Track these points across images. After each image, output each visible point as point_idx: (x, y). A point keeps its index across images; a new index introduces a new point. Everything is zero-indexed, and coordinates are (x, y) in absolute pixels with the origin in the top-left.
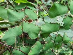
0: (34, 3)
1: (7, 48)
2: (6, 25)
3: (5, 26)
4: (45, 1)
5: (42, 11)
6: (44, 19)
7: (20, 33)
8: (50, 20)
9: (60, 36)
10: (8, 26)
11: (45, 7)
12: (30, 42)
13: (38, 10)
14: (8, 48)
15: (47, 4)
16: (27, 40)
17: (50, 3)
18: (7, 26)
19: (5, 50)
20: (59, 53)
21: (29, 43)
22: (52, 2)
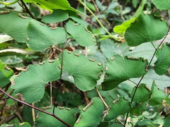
0: (78, 7)
1: (15, 114)
2: (12, 61)
3: (10, 62)
4: (104, 4)
5: (96, 28)
6: (101, 47)
7: (55, 75)
8: (113, 47)
9: (145, 87)
10: (18, 62)
11: (102, 19)
12: (68, 99)
13: (88, 24)
14: (17, 113)
15: (108, 12)
16: (62, 94)
17: (115, 9)
18: (16, 62)
19: (10, 118)
20: (134, 125)
21: (65, 100)
22: (121, 6)
